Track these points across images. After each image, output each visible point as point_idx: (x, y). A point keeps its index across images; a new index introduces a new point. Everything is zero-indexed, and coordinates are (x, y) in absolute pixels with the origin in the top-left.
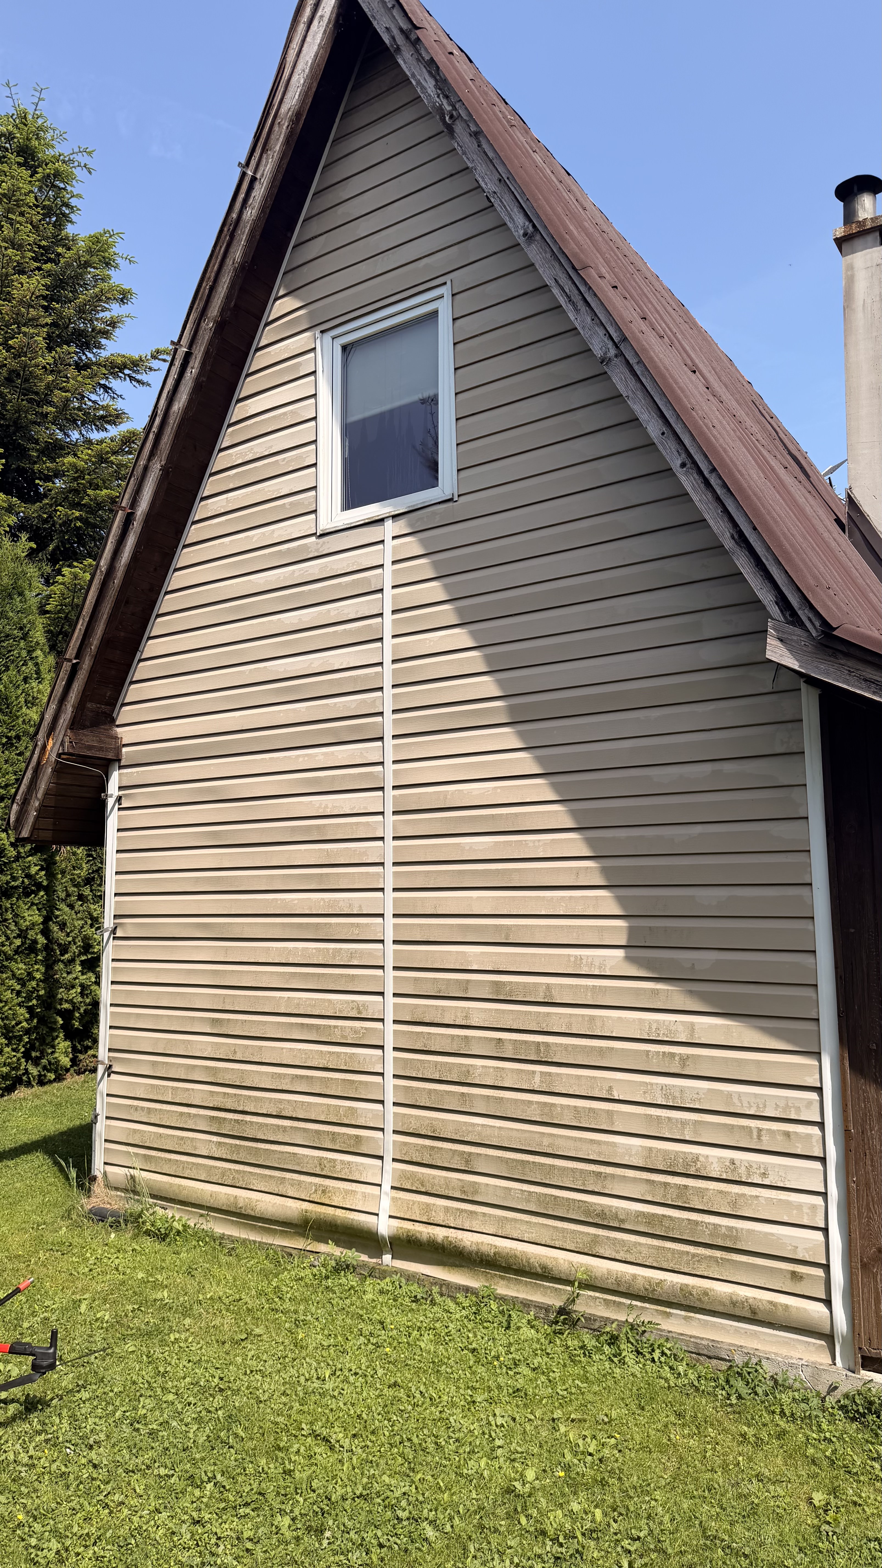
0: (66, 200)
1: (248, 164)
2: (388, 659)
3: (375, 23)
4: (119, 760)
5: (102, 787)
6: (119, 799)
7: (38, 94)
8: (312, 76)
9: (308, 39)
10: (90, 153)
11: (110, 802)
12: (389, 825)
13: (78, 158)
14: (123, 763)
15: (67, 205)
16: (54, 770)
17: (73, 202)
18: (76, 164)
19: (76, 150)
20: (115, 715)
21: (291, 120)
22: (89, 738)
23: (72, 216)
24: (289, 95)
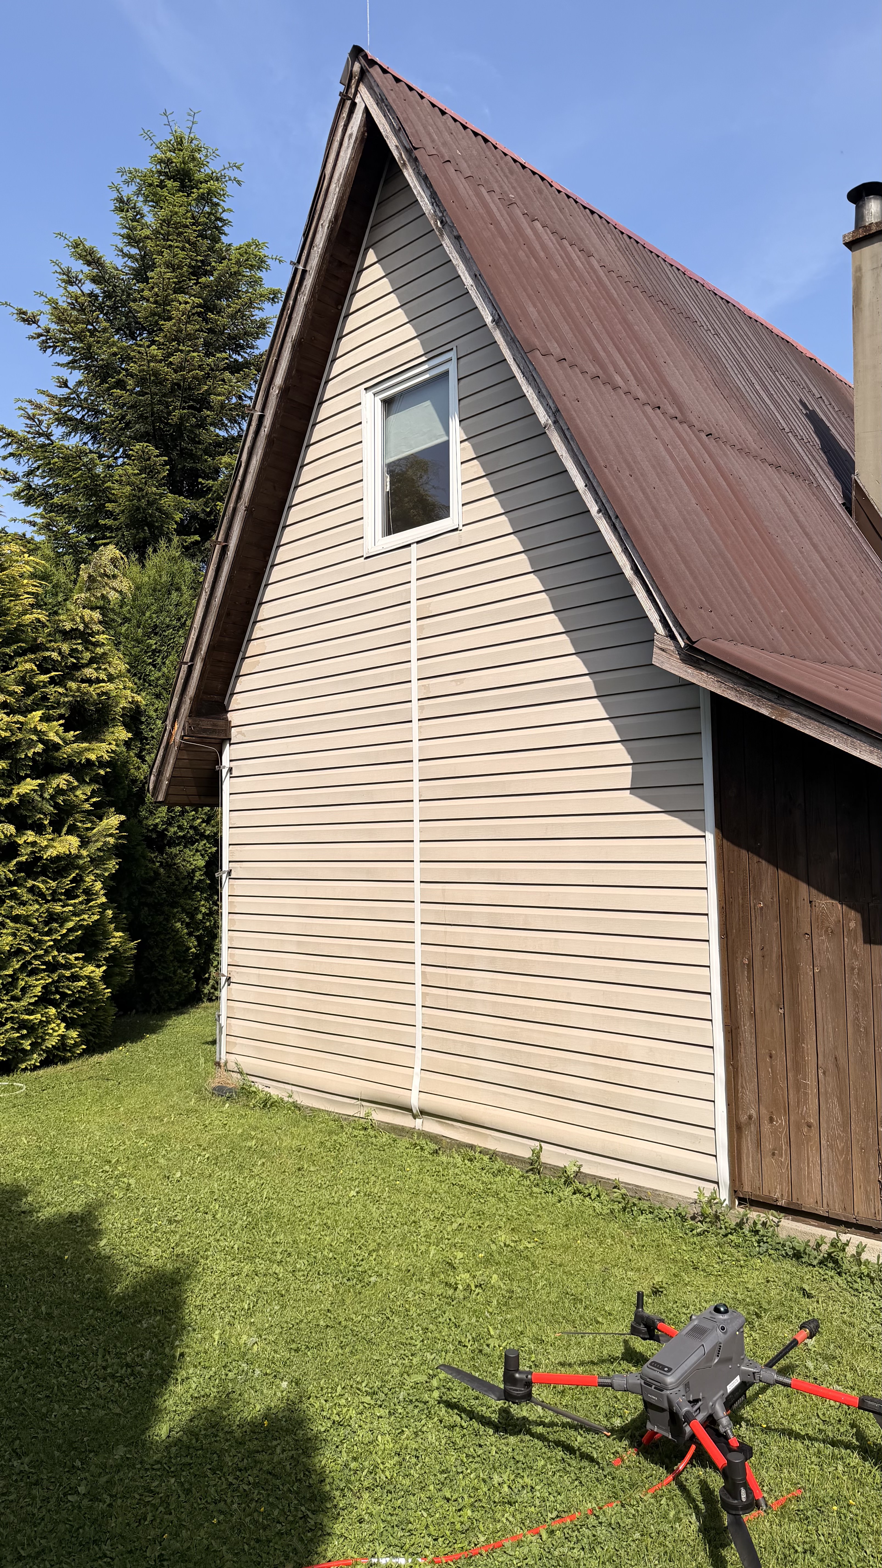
0: (218, 215)
1: (299, 261)
2: (414, 658)
3: (388, 142)
4: (230, 739)
5: (218, 761)
6: (230, 770)
7: (191, 119)
8: (345, 185)
9: (342, 154)
10: (238, 168)
11: (224, 772)
12: (416, 790)
13: (230, 173)
14: (232, 742)
15: (220, 219)
16: (179, 748)
17: (225, 216)
18: (227, 178)
19: (227, 166)
20: (226, 703)
21: (330, 221)
22: (206, 723)
23: (226, 229)
24: (329, 200)
